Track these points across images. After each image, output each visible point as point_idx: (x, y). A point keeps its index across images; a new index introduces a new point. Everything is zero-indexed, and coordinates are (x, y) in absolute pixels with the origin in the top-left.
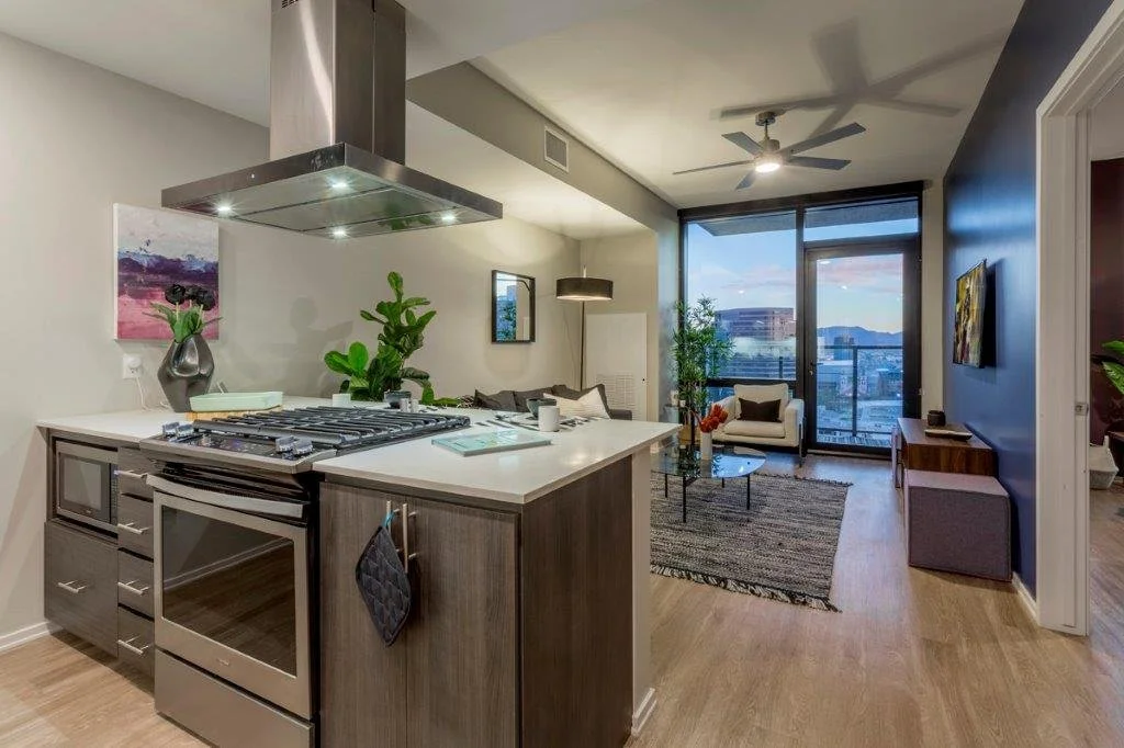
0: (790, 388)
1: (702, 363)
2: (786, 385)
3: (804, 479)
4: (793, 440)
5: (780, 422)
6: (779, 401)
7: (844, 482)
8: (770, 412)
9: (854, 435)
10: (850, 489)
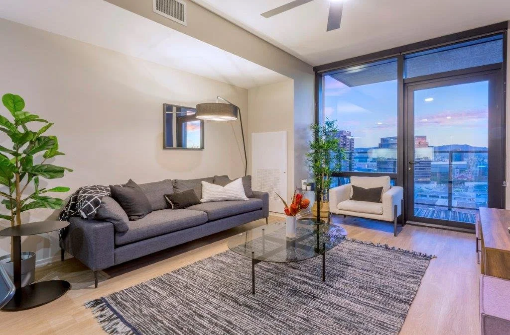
0: (392, 179)
1: (327, 162)
2: (388, 177)
3: (393, 248)
4: (388, 216)
5: (382, 202)
6: (382, 188)
7: (428, 255)
8: (374, 195)
9: (450, 210)
10: (432, 261)
